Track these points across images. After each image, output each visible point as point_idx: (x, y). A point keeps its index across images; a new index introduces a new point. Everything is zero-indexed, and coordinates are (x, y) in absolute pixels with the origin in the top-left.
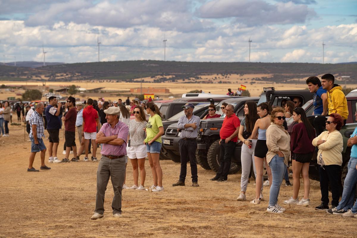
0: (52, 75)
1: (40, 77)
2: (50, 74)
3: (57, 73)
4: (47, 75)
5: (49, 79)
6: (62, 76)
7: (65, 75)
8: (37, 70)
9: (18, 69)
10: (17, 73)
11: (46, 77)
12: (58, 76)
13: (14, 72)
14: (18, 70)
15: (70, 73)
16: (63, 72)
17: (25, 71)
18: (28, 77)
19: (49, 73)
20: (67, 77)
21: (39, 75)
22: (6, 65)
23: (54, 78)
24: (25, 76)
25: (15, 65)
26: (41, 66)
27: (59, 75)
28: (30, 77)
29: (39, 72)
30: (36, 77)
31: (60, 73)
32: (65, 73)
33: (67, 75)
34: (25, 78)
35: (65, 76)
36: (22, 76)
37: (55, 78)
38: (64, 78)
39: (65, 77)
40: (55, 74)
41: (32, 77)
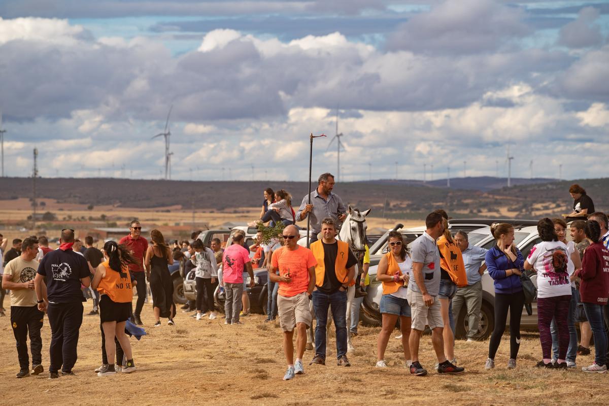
0: (525, 206)
1: (497, 211)
2: (521, 204)
3: (536, 202)
4: (514, 207)
5: (518, 215)
6: (546, 208)
7: (553, 205)
8: (491, 196)
9: (450, 194)
10: (448, 204)
11: (509, 210)
12: (538, 210)
13: (442, 202)
14: (451, 197)
15: (564, 202)
16: (549, 201)
17: (465, 199)
18: (471, 212)
19: (518, 202)
20: (558, 212)
21: (496, 208)
22: (428, 186)
23: (528, 213)
24: (466, 209)
25: (448, 185)
26: (500, 186)
27: (539, 206)
28: (475, 211)
29: (496, 199)
30: (490, 211)
31: (543, 202)
32: (554, 202)
33: (558, 206)
34: (464, 215)
35: (553, 208)
36: (459, 209)
37: (530, 213)
38: (552, 214)
39: (554, 212)
40: (531, 205)
41: (480, 211)
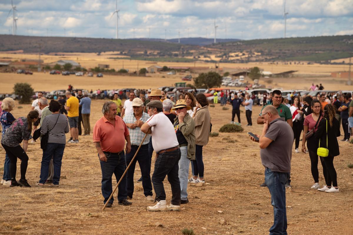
0: (225, 54)
1: (209, 57)
2: (223, 53)
3: (231, 52)
4: (219, 55)
5: (221, 60)
6: (237, 56)
7: (241, 54)
8: (205, 48)
9: (182, 47)
10: (181, 53)
11: (216, 57)
12: (232, 56)
13: (178, 51)
14: (183, 49)
15: (247, 52)
16: (238, 52)
17: (191, 50)
18: (194, 57)
19: (221, 52)
20: (243, 58)
21: (208, 55)
22: (168, 42)
23: (226, 58)
24: (191, 56)
25: (179, 42)
26: (210, 43)
27: (233, 54)
28: (197, 57)
29: (209, 50)
30: (205, 57)
31: (235, 52)
32: (241, 52)
33: (244, 55)
34: (190, 59)
35: (241, 56)
36: (188, 56)
37: (228, 59)
38: (240, 59)
39: (241, 58)
40: (228, 54)
41: (199, 57)
